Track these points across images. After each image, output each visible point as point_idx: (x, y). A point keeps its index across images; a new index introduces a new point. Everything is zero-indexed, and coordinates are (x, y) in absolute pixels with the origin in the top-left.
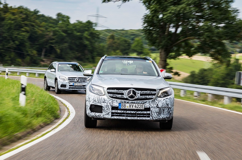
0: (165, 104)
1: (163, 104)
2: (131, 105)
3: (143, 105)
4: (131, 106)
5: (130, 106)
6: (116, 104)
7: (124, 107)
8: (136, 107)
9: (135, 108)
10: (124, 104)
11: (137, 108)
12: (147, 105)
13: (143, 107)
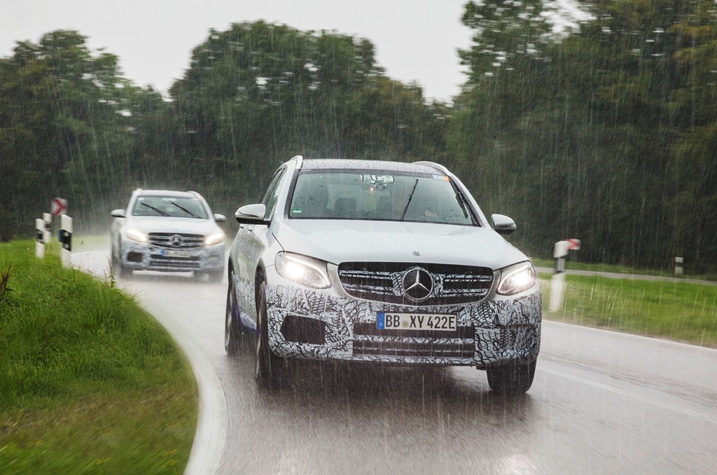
0: (518, 316)
1: (514, 314)
2: (417, 318)
3: (452, 320)
4: (417, 321)
5: (413, 321)
6: (368, 316)
7: (395, 326)
8: (432, 325)
9: (429, 328)
10: (395, 316)
11: (433, 327)
12: (465, 318)
13: (453, 325)
